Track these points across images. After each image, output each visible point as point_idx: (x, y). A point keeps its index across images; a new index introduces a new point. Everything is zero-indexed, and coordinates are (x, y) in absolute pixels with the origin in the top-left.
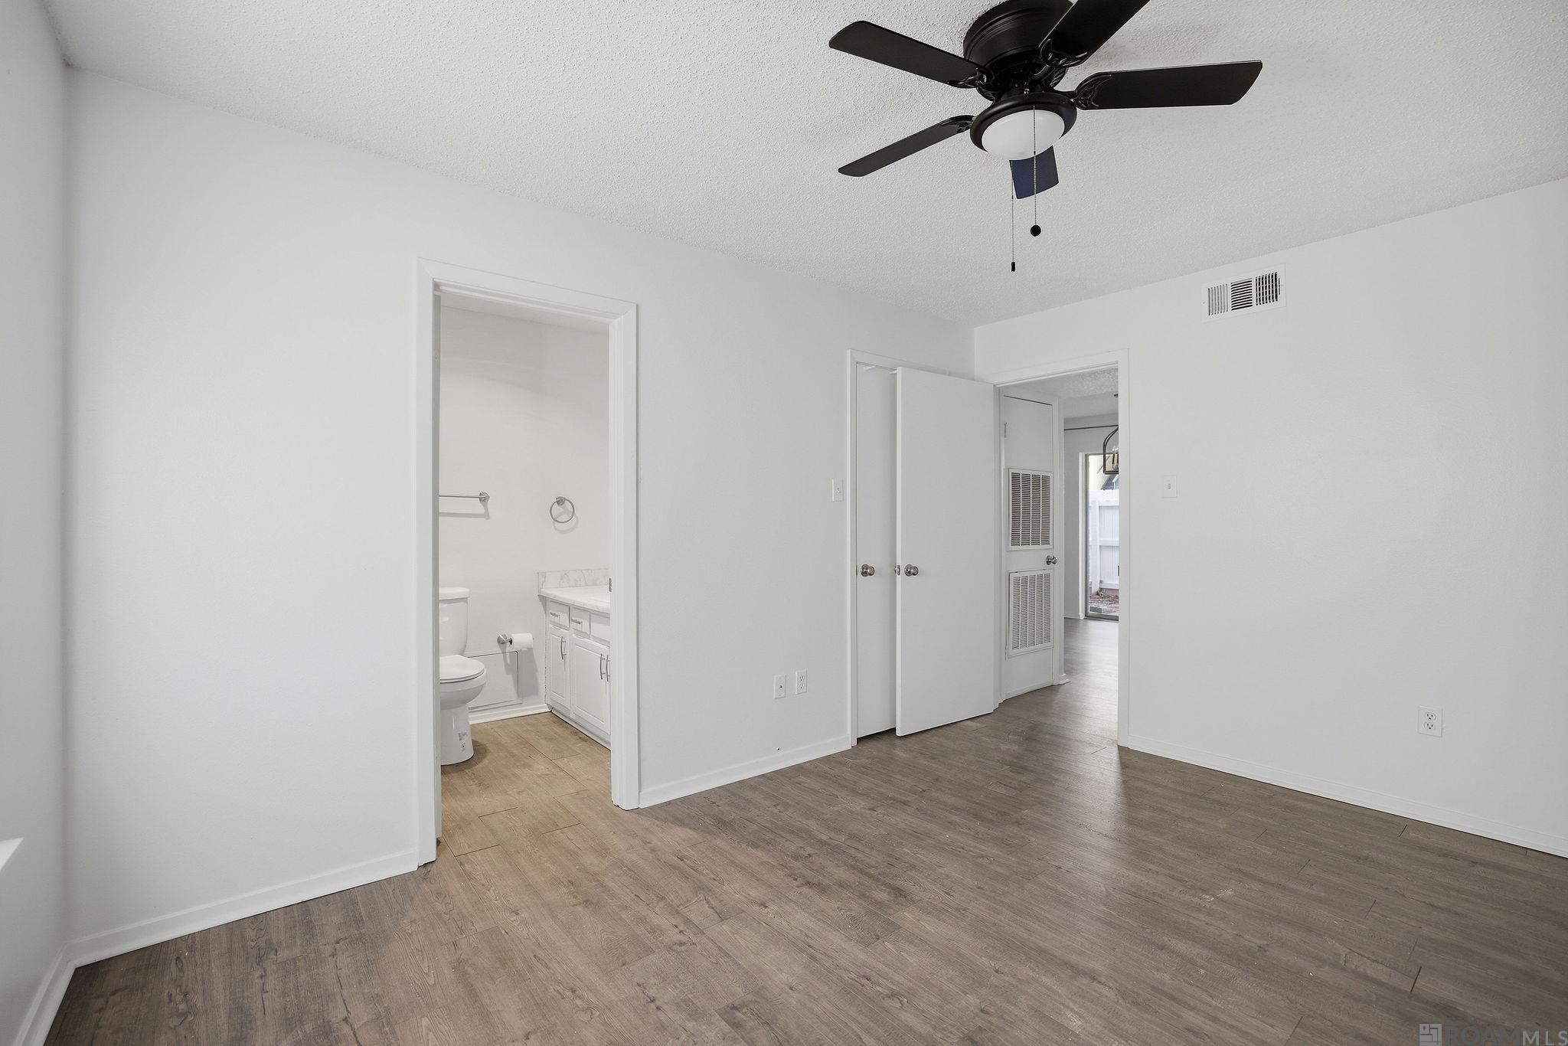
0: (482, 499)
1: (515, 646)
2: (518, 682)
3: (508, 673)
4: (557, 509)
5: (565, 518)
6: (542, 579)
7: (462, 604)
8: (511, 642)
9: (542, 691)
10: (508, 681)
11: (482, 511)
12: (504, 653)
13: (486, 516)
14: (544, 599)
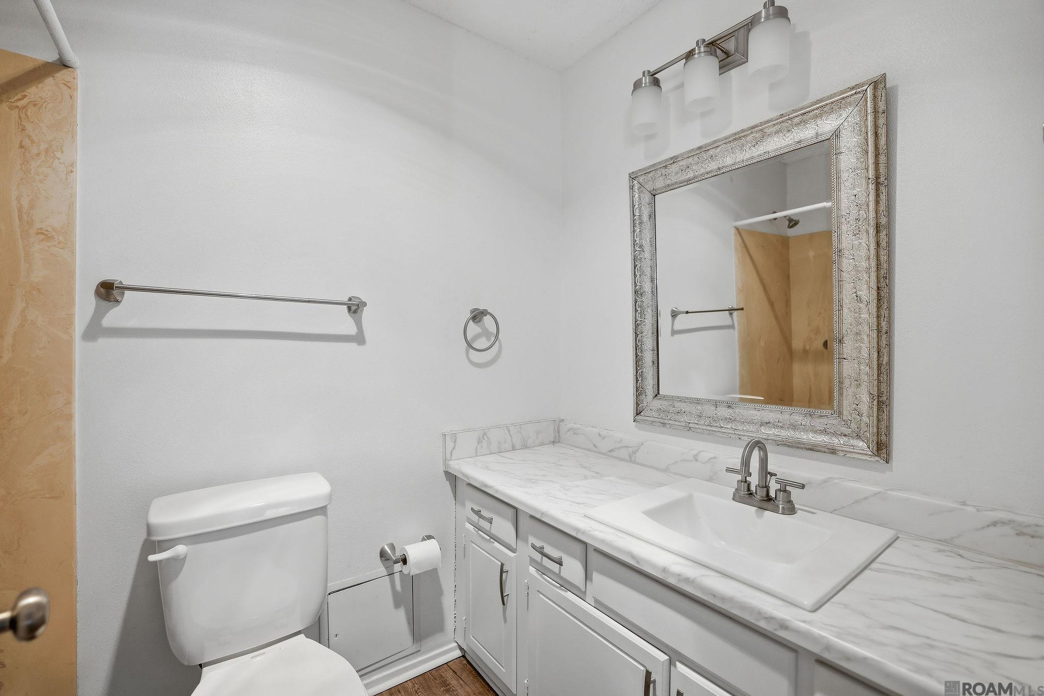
0: (354, 308)
1: (412, 569)
2: (412, 621)
3: (397, 605)
4: (473, 329)
5: (481, 343)
6: (450, 444)
7: (319, 518)
8: (405, 561)
9: (450, 624)
10: (400, 617)
11: (352, 330)
12: (391, 574)
13: (359, 338)
14: (453, 479)
